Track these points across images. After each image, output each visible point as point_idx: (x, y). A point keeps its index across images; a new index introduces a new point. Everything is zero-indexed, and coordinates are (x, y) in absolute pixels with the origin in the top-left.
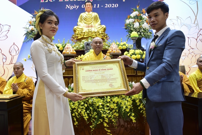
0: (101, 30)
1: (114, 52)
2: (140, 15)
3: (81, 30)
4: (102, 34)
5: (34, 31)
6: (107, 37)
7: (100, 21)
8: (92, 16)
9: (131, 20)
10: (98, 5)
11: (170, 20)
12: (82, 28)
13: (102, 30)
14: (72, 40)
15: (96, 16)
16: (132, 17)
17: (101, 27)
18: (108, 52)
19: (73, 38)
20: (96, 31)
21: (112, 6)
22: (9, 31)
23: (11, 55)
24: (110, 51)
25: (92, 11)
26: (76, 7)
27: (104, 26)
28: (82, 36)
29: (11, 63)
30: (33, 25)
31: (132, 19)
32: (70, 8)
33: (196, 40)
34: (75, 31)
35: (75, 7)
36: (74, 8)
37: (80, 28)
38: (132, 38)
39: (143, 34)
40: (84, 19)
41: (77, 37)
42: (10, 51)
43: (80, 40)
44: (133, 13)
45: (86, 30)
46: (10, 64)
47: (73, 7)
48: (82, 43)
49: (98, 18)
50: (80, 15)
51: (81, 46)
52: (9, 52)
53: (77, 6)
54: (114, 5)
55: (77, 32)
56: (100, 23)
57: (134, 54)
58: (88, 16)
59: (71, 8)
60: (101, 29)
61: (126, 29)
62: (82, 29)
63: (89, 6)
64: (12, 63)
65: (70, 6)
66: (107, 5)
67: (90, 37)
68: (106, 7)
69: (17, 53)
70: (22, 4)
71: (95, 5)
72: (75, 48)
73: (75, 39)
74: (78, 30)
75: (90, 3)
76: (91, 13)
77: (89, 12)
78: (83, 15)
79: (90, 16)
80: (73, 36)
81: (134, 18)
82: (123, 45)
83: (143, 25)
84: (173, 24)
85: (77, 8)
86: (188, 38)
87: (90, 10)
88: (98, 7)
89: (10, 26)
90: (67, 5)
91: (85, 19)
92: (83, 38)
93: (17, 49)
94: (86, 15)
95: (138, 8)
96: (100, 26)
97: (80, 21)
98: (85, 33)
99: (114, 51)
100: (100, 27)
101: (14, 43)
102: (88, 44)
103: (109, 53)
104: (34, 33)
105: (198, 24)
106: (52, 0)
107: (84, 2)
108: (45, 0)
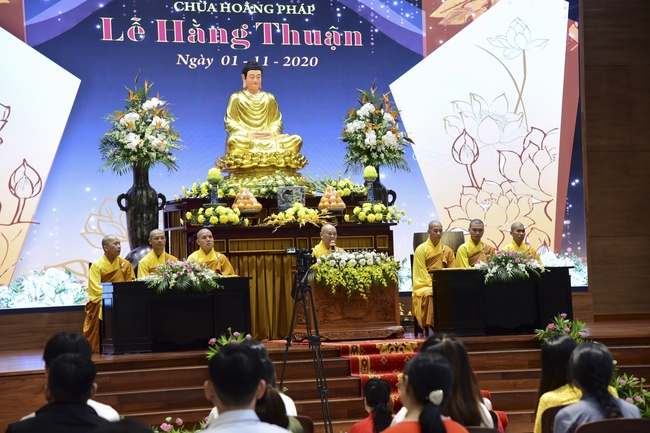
2: (377, 112)
4: (297, 158)
9: (358, 124)
10: (266, 58)
11: (453, 102)
16: (361, 116)
17: (293, 141)
18: (322, 204)
21: (303, 61)
22: (6, 121)
23: (15, 195)
25: (260, 90)
26: (206, 62)
29: (16, 221)
31: (361, 122)
32: (189, 63)
33: (520, 157)
34: (230, 147)
35: (203, 63)
36: (199, 63)
40: (244, 112)
42: (13, 185)
44: (363, 108)
46: (12, 223)
47: (196, 63)
49: (276, 109)
52: (10, 187)
53: (208, 59)
54: (307, 59)
57: (372, 212)
59: (192, 63)
60: (292, 146)
64: (19, 222)
65: (190, 58)
66: (289, 59)
69: (36, 190)
70: (44, 41)
71: (257, 58)
74: (238, 145)
75: (260, 72)
77: (253, 92)
78: (239, 98)
79: (259, 104)
82: (345, 186)
83: (385, 136)
84: (460, 113)
85: (210, 64)
86: (499, 152)
87: (257, 89)
88: (265, 64)
89: (9, 107)
90: (180, 56)
91: (247, 112)
93: (35, 179)
94: (247, 100)
95: (373, 92)
97: (232, 115)
100: (289, 141)
101: (24, 160)
102: (288, 192)
103: (326, 208)
105: (523, 115)
106: (137, 36)
107: (225, 49)
108: (116, 35)
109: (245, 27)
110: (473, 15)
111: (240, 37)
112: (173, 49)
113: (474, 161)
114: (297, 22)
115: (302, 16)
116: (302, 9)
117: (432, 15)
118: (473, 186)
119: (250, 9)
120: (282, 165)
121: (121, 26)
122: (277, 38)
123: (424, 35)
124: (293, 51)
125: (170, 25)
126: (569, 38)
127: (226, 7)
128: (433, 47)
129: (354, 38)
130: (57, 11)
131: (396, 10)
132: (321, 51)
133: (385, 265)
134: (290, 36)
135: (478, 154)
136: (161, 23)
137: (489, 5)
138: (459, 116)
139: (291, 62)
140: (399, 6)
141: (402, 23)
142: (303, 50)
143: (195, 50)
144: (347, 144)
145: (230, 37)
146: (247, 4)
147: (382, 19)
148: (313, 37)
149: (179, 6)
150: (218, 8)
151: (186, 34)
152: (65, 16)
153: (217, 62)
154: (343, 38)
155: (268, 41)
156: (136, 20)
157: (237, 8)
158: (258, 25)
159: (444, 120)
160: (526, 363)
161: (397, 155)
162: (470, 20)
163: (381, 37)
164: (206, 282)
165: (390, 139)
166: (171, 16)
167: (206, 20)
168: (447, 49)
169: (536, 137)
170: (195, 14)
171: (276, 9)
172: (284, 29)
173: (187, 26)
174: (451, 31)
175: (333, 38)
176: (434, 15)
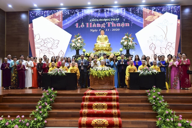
2: (128, 38)
5: (75, 46)
6: (111, 49)
8: (104, 37)
10: (108, 29)
11: (150, 37)
13: (109, 46)
15: (106, 37)
20: (105, 46)
21: (116, 30)
22: (58, 43)
24: (110, 57)
27: (109, 44)
31: (124, 40)
32: (93, 31)
33: (166, 48)
34: (95, 46)
35: (95, 31)
38: (120, 51)
41: (96, 49)
44: (124, 37)
48: (98, 53)
55: (96, 47)
63: (102, 32)
67: (102, 49)
70: (65, 28)
76: (104, 35)
77: (102, 35)
80: (94, 48)
86: (160, 47)
88: (108, 31)
89: (59, 41)
90: (91, 30)
91: (100, 39)
94: (101, 37)
95: (127, 34)
97: (98, 40)
98: (100, 47)
101: (61, 50)
105: (167, 40)
106: (83, 26)
107: (100, 28)
108: (79, 26)
109: (104, 23)
110: (155, 19)
111: (103, 25)
112: (90, 28)
113: (155, 50)
114: (115, 22)
115: (116, 21)
116: (116, 19)
117: (145, 19)
119: (105, 20)
120: (104, 49)
121: (80, 25)
122: (111, 25)
123: (143, 23)
124: (114, 28)
125: (89, 24)
126: (178, 23)
127: (101, 20)
128: (145, 26)
129: (128, 25)
130: (68, 23)
131: (137, 19)
132: (121, 28)
133: (109, 71)
134: (114, 25)
135: (155, 48)
136: (87, 24)
137: (158, 17)
138: (151, 40)
139: (113, 30)
140: (138, 17)
141: (138, 21)
142: (117, 27)
143: (94, 28)
144: (121, 45)
145: (101, 25)
146: (105, 19)
147: (134, 21)
148: (119, 25)
149: (91, 20)
150: (99, 20)
151: (92, 25)
152: (70, 24)
153: (98, 30)
154: (125, 25)
155: (109, 26)
156: (83, 23)
157: (103, 20)
158: (107, 23)
159: (148, 41)
160: (140, 101)
161: (133, 47)
162: (154, 20)
163: (134, 24)
164: (63, 74)
165: (130, 43)
166: (89, 22)
167: (96, 22)
168: (148, 26)
169: (170, 44)
170: (94, 22)
171: (111, 20)
172: (112, 23)
173: (93, 24)
174: (150, 22)
175: (123, 25)
176: (146, 19)
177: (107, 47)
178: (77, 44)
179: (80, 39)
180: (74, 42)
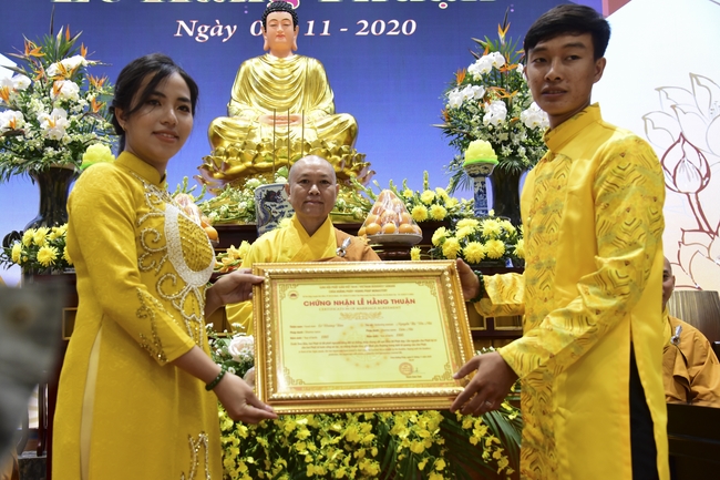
0: (335, 136)
1: (391, 231)
2: (509, 68)
3: (241, 134)
4: (339, 153)
5: (21, 133)
6: (361, 167)
7: (330, 96)
8: (297, 74)
9: (471, 93)
10: (327, 23)
11: (659, 89)
12: (248, 124)
13: (340, 136)
14: (204, 182)
15: (316, 73)
16: (477, 76)
17: (336, 123)
18: (362, 229)
19: (205, 172)
21: (390, 27)
24: (373, 225)
25: (294, 53)
26: (225, 31)
27: (348, 119)
28: (249, 163)
30: (19, 105)
31: (477, 87)
32: (196, 33)
34: (216, 139)
35: (220, 33)
36: (212, 34)
37: (241, 124)
38: (468, 166)
39: (528, 153)
40: (260, 88)
41: (227, 166)
43: (237, 180)
44: (479, 62)
45: (263, 134)
47: (208, 33)
48: (246, 193)
49: (321, 82)
50: (243, 69)
51: (243, 205)
53: (228, 27)
54: (397, 23)
56: (332, 106)
57: (477, 237)
58: (277, 71)
59: (201, 35)
60: (333, 132)
61: (449, 131)
62: (248, 131)
63: (280, 28)
65: (197, 25)
66: (366, 24)
67: (281, 165)
68: (359, 33)
71: (311, 23)
72: (213, 215)
73: (217, 175)
74: (229, 133)
75: (288, 16)
76: (291, 58)
77: (281, 54)
78: (255, 67)
79: (287, 71)
80: (208, 159)
81: (486, 80)
82: (434, 202)
83: (526, 112)
84: (673, 107)
85: (230, 34)
87: (287, 47)
88: (325, 33)
90: (182, 23)
91: (264, 87)
92: (251, 172)
94: (268, 69)
95: (502, 35)
96: (330, 118)
97: (241, 96)
98: (259, 147)
99: (387, 225)
100: (328, 124)
102: (271, 196)
103: (368, 234)
104: (22, 144)
112: (170, 13)
113: (702, 188)
118: (701, 230)
124: (373, 11)
135: (708, 174)
138: (671, 112)
139: (369, 27)
142: (392, 10)
143: (206, 13)
159: (644, 118)
177: (331, 146)
178: (42, 115)
179: (77, 75)
180: (18, 99)
